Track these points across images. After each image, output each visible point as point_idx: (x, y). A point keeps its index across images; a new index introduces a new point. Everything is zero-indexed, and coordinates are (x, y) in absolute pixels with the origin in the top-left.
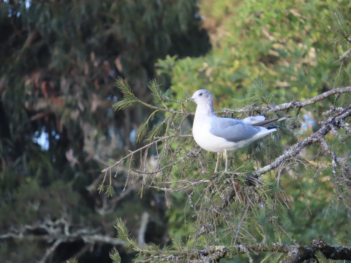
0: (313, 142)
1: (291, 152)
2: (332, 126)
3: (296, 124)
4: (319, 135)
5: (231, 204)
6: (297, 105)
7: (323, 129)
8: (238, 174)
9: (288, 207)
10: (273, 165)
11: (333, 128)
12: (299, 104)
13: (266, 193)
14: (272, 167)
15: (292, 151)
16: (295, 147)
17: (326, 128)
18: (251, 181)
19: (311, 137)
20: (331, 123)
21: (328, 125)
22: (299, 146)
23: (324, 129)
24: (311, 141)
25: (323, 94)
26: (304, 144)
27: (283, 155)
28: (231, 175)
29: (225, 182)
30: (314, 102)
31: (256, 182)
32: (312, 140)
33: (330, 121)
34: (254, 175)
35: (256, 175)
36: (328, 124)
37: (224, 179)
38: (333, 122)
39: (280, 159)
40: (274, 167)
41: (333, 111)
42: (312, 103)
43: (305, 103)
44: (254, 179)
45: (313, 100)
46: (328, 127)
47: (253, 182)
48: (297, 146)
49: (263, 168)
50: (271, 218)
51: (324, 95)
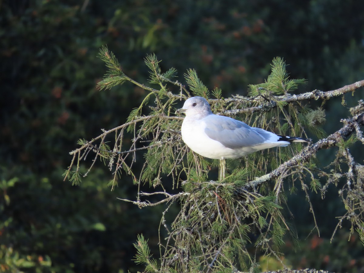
0: (329, 146)
1: (298, 157)
2: (356, 126)
3: (319, 119)
4: (338, 137)
5: (211, 224)
6: (320, 95)
7: (344, 129)
8: (224, 185)
9: (287, 227)
10: (274, 173)
11: (357, 128)
12: (323, 95)
13: (257, 209)
14: (272, 176)
15: (301, 156)
16: (305, 151)
17: (348, 128)
18: (241, 195)
19: (327, 139)
20: (355, 122)
21: (352, 124)
22: (309, 150)
23: (346, 129)
24: (326, 144)
25: (355, 83)
26: (316, 148)
27: (288, 162)
28: (216, 186)
29: (207, 196)
30: (343, 93)
31: (247, 196)
32: (328, 143)
33: (355, 119)
34: (248, 187)
35: (251, 187)
36: (351, 122)
37: (206, 191)
38: (359, 121)
39: (283, 166)
40: (274, 176)
41: (362, 107)
42: (341, 94)
43: (332, 94)
44: (245, 192)
45: (342, 90)
46: (352, 126)
47: (244, 195)
48: (307, 150)
49: (260, 178)
50: (262, 242)
51: (356, 85)
